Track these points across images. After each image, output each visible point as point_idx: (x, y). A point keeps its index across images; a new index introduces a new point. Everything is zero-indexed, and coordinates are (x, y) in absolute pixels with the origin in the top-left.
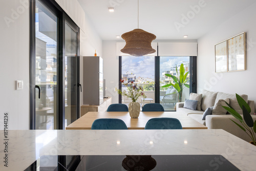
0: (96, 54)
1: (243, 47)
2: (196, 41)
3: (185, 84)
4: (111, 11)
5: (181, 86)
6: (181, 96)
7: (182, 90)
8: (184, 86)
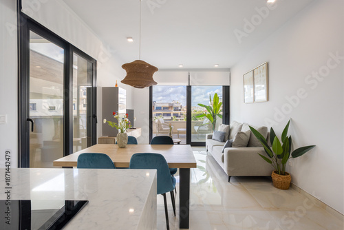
0: (116, 85)
1: (265, 78)
2: (229, 70)
3: (218, 115)
4: (130, 40)
5: (214, 116)
6: (214, 127)
7: (215, 121)
8: (217, 117)
